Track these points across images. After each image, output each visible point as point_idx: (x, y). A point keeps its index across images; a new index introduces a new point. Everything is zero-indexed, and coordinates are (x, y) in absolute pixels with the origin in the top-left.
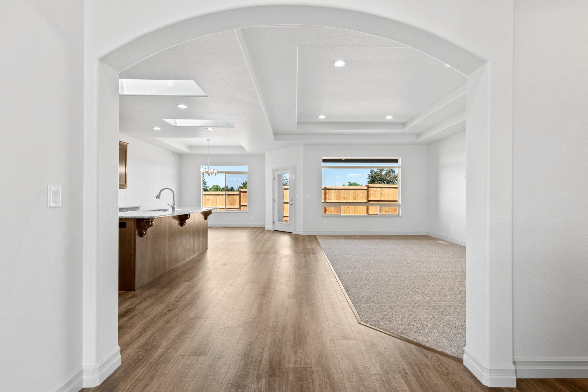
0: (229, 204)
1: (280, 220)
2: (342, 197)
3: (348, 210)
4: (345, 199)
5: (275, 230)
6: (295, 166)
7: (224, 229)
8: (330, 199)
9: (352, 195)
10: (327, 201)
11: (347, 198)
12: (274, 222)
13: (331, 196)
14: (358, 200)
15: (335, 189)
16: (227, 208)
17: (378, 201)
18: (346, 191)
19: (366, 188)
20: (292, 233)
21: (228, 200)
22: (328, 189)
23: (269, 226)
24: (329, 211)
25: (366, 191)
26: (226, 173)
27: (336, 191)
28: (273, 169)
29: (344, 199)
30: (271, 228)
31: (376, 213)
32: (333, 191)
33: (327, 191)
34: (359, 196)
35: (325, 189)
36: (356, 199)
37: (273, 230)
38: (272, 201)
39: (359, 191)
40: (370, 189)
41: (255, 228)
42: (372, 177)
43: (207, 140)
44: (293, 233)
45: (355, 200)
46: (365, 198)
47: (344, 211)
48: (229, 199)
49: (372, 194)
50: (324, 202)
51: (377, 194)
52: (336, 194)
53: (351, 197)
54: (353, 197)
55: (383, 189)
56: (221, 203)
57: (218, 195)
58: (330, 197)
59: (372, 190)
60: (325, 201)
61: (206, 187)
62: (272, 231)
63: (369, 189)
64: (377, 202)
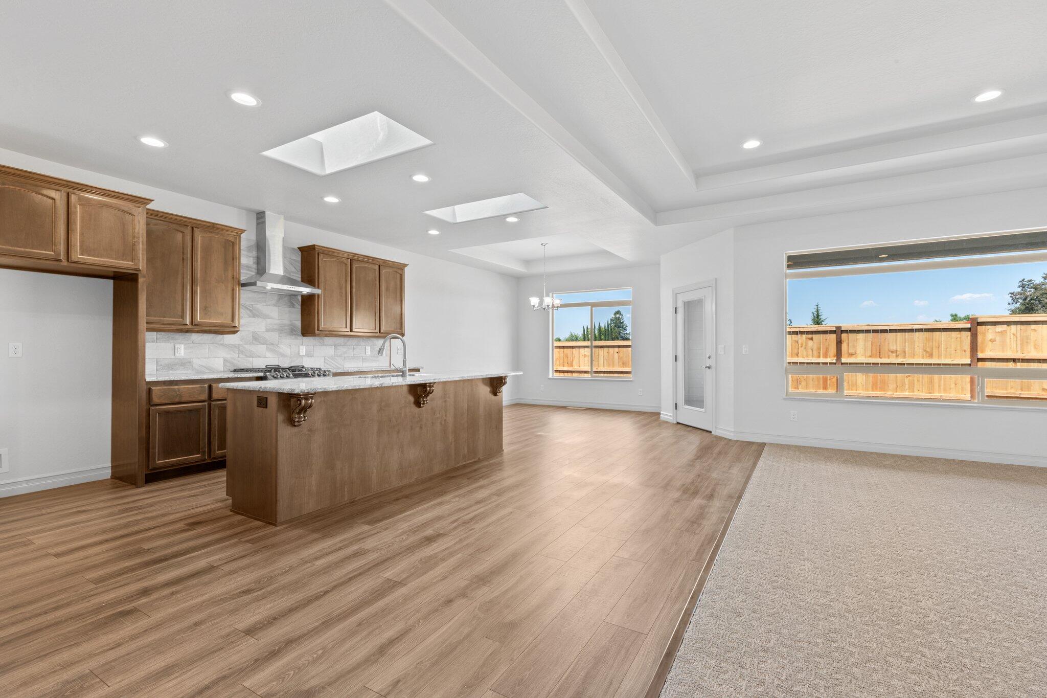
0: (621, 363)
1: (689, 401)
2: (889, 350)
3: (907, 383)
4: (897, 356)
5: (678, 423)
6: (716, 280)
7: (586, 411)
8: (851, 355)
9: (921, 345)
10: (844, 360)
11: (905, 352)
12: (676, 404)
13: (855, 347)
14: (939, 356)
15: (868, 331)
16: (596, 372)
17: (1014, 360)
18: (899, 334)
19: (968, 326)
20: (711, 432)
21: (619, 357)
22: (846, 332)
23: (667, 415)
24: (850, 382)
25: (969, 333)
26: (593, 305)
27: (871, 335)
28: (673, 290)
29: (894, 354)
30: (672, 418)
31: (1005, 392)
32: (861, 336)
33: (844, 336)
34: (943, 346)
35: (839, 332)
36: (935, 352)
37: (675, 422)
38: (672, 359)
39: (944, 334)
40: (981, 329)
41: (644, 413)
42: (1025, 299)
43: (542, 244)
44: (713, 433)
45: (931, 356)
46: (965, 351)
47: (895, 386)
48: (621, 355)
49: (991, 341)
50: (835, 361)
51: (1008, 341)
52: (870, 343)
53: (919, 350)
54: (925, 350)
55: (1033, 327)
56: (605, 361)
57: (600, 348)
58: (851, 351)
59: (990, 331)
60: (837, 360)
61: (626, 333)
62: (673, 423)
63: (979, 328)
64: (1011, 365)
